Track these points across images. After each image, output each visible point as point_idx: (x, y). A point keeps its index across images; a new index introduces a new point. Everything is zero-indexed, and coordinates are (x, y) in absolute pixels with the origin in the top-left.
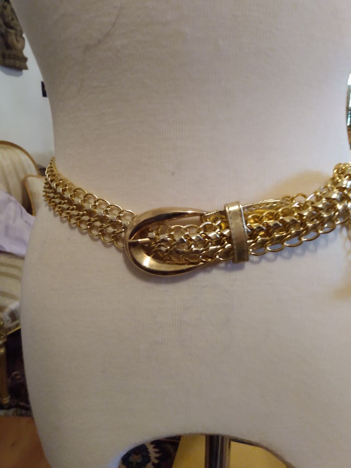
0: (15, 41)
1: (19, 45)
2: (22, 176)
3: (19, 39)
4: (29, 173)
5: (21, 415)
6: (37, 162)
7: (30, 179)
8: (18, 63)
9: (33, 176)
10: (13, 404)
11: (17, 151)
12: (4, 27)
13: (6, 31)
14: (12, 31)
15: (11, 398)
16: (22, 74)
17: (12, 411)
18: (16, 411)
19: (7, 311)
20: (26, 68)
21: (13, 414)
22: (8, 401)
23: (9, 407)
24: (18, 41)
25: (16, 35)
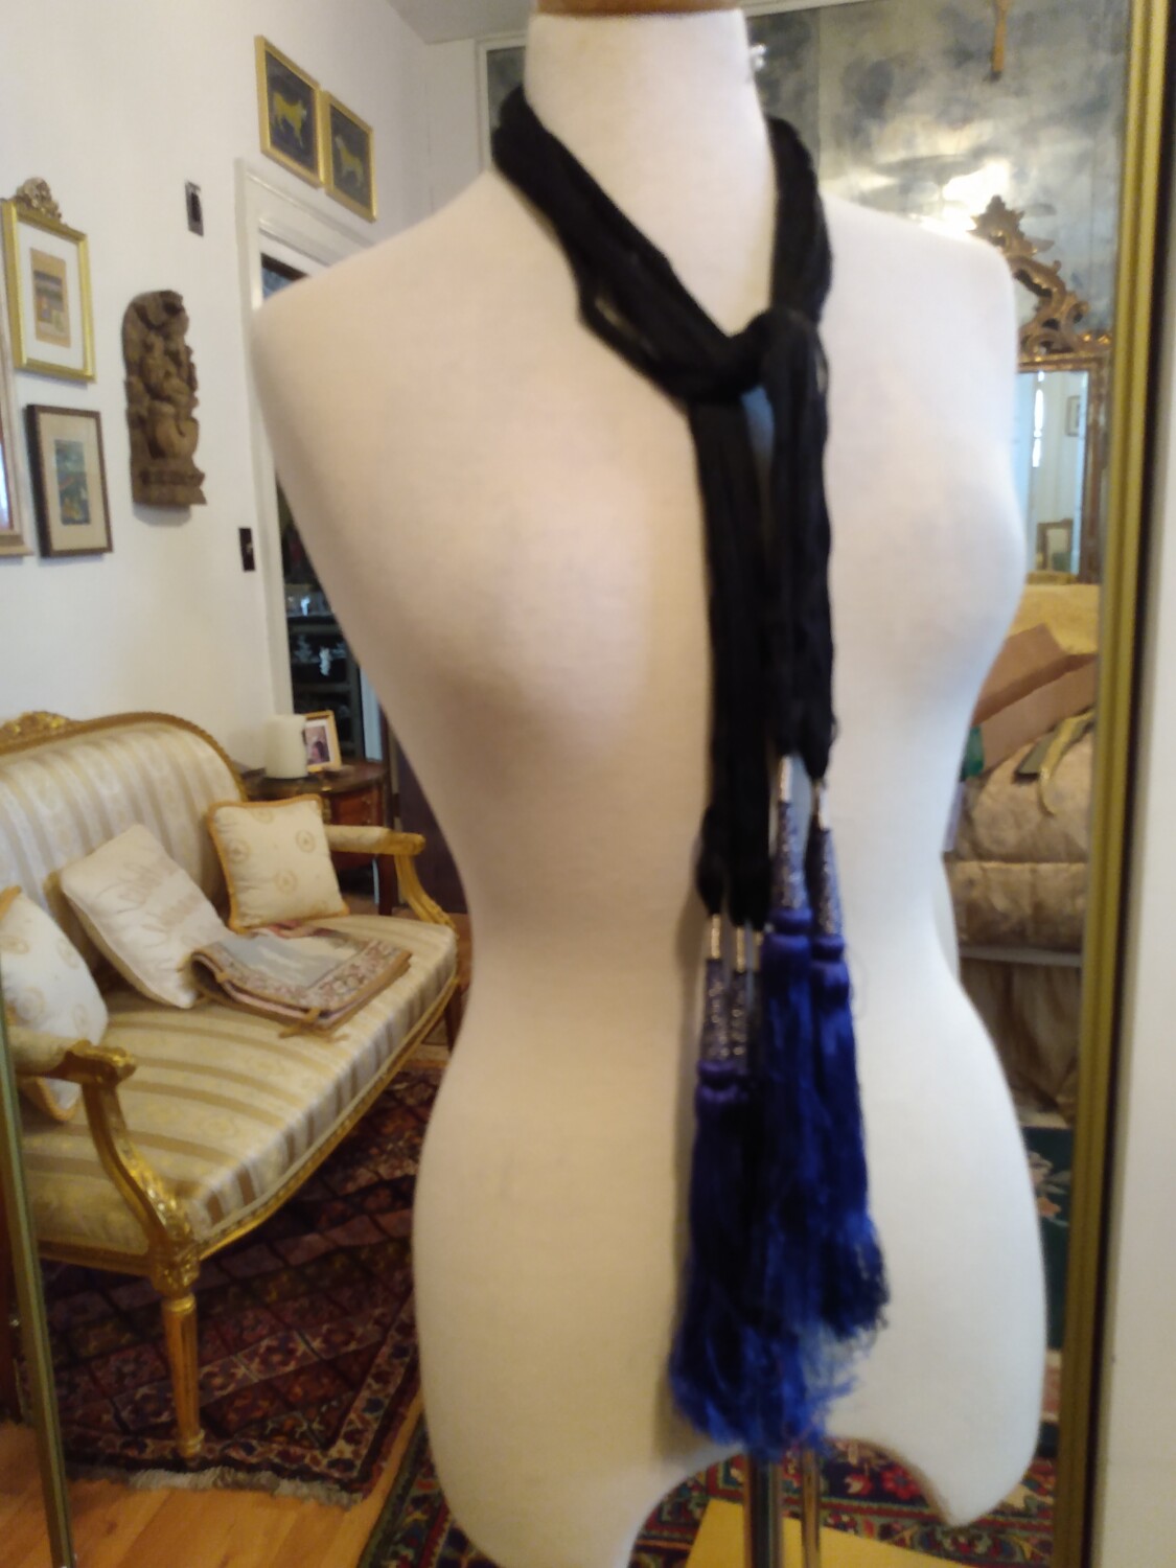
0: (173, 433)
1: (181, 444)
2: (202, 807)
3: (185, 426)
4: (220, 796)
5: (238, 1486)
6: (234, 756)
7: (223, 814)
8: (181, 492)
9: (229, 804)
10: (210, 1457)
11: (187, 737)
12: (147, 401)
13: (151, 411)
14: (168, 409)
15: (207, 1439)
16: (187, 518)
17: (209, 1476)
18: (222, 1477)
19: (201, 1195)
20: (201, 500)
21: (215, 1484)
22: (198, 1448)
23: (203, 1465)
24: (181, 433)
25: (177, 418)
